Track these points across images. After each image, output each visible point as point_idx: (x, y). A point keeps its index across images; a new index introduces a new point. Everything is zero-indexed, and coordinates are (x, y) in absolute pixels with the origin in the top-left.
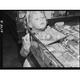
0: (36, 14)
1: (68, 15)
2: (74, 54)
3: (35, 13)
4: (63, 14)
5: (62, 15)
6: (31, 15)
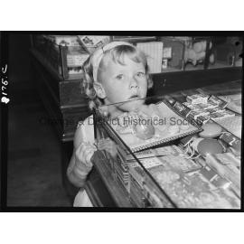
2: (215, 177)
5: (195, 63)
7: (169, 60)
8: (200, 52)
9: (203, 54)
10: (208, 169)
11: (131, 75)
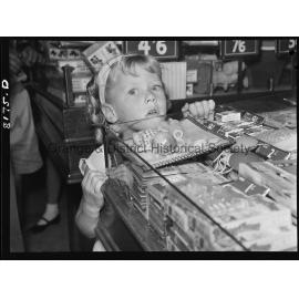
0: (135, 75)
1: (247, 89)
3: (131, 74)
4: (229, 85)
5: (225, 87)
6: (115, 79)
7: (195, 84)
8: (231, 74)
9: (235, 77)
10: (242, 179)
11: (145, 88)
